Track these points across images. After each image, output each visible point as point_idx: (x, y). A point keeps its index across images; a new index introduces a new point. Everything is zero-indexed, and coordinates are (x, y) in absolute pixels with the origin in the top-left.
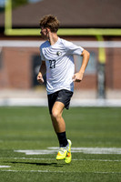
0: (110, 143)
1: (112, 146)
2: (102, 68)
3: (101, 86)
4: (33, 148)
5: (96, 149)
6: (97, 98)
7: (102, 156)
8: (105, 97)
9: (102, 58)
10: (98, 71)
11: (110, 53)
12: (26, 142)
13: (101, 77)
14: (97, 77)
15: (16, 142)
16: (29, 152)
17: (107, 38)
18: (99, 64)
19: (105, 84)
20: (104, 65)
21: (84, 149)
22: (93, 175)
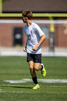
0: (56, 77)
1: (57, 78)
3: (51, 45)
4: (14, 80)
5: (49, 80)
6: (49, 51)
7: (52, 84)
9: (52, 29)
11: (56, 27)
12: (10, 76)
13: (52, 40)
14: (49, 40)
15: (4, 76)
16: (12, 82)
18: (50, 33)
19: (54, 44)
20: (53, 33)
21: (42, 80)
22: (47, 94)
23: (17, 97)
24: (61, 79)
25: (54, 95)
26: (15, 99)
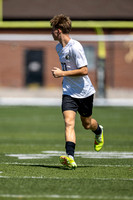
0: (111, 147)
1: (113, 150)
2: (102, 64)
3: (101, 84)
4: (26, 153)
7: (102, 161)
8: (105, 96)
10: (98, 67)
11: (111, 47)
12: (19, 145)
13: (101, 74)
14: (96, 74)
15: (8, 145)
16: (22, 157)
17: (108, 31)
18: (98, 59)
19: (105, 81)
20: (104, 60)
21: (83, 153)
22: (93, 182)
23: (32, 188)
24: (120, 151)
25: (106, 183)
26: (29, 190)
